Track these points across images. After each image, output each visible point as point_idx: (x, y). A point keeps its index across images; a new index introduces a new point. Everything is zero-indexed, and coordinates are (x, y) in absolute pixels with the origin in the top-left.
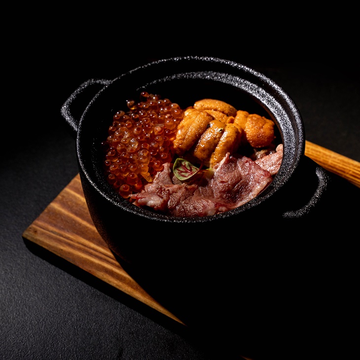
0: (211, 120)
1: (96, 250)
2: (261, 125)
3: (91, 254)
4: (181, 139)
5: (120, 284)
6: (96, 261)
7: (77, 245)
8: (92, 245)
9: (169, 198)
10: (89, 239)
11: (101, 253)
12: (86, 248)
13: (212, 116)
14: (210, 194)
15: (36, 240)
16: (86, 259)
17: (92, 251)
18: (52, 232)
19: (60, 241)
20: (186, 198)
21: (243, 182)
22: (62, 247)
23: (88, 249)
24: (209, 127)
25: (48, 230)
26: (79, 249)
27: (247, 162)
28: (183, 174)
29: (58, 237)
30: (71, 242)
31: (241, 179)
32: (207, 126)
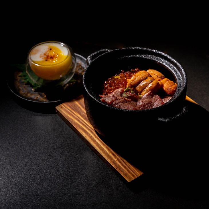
0: (149, 76)
1: (83, 121)
2: (171, 85)
3: (80, 122)
4: (132, 80)
5: (87, 136)
6: (81, 125)
7: (76, 116)
8: (82, 119)
9: (115, 100)
10: (82, 116)
11: (84, 122)
12: (79, 119)
13: (150, 75)
14: (135, 105)
15: (60, 111)
16: (77, 123)
17: (81, 121)
18: (68, 109)
19: (70, 114)
20: (123, 103)
21: (151, 104)
22: (69, 116)
23: (80, 120)
24: (147, 79)
25: (67, 108)
26: (76, 119)
27: (157, 97)
28: (127, 94)
29: (70, 112)
30: (74, 115)
31: (151, 103)
32: (146, 78)
